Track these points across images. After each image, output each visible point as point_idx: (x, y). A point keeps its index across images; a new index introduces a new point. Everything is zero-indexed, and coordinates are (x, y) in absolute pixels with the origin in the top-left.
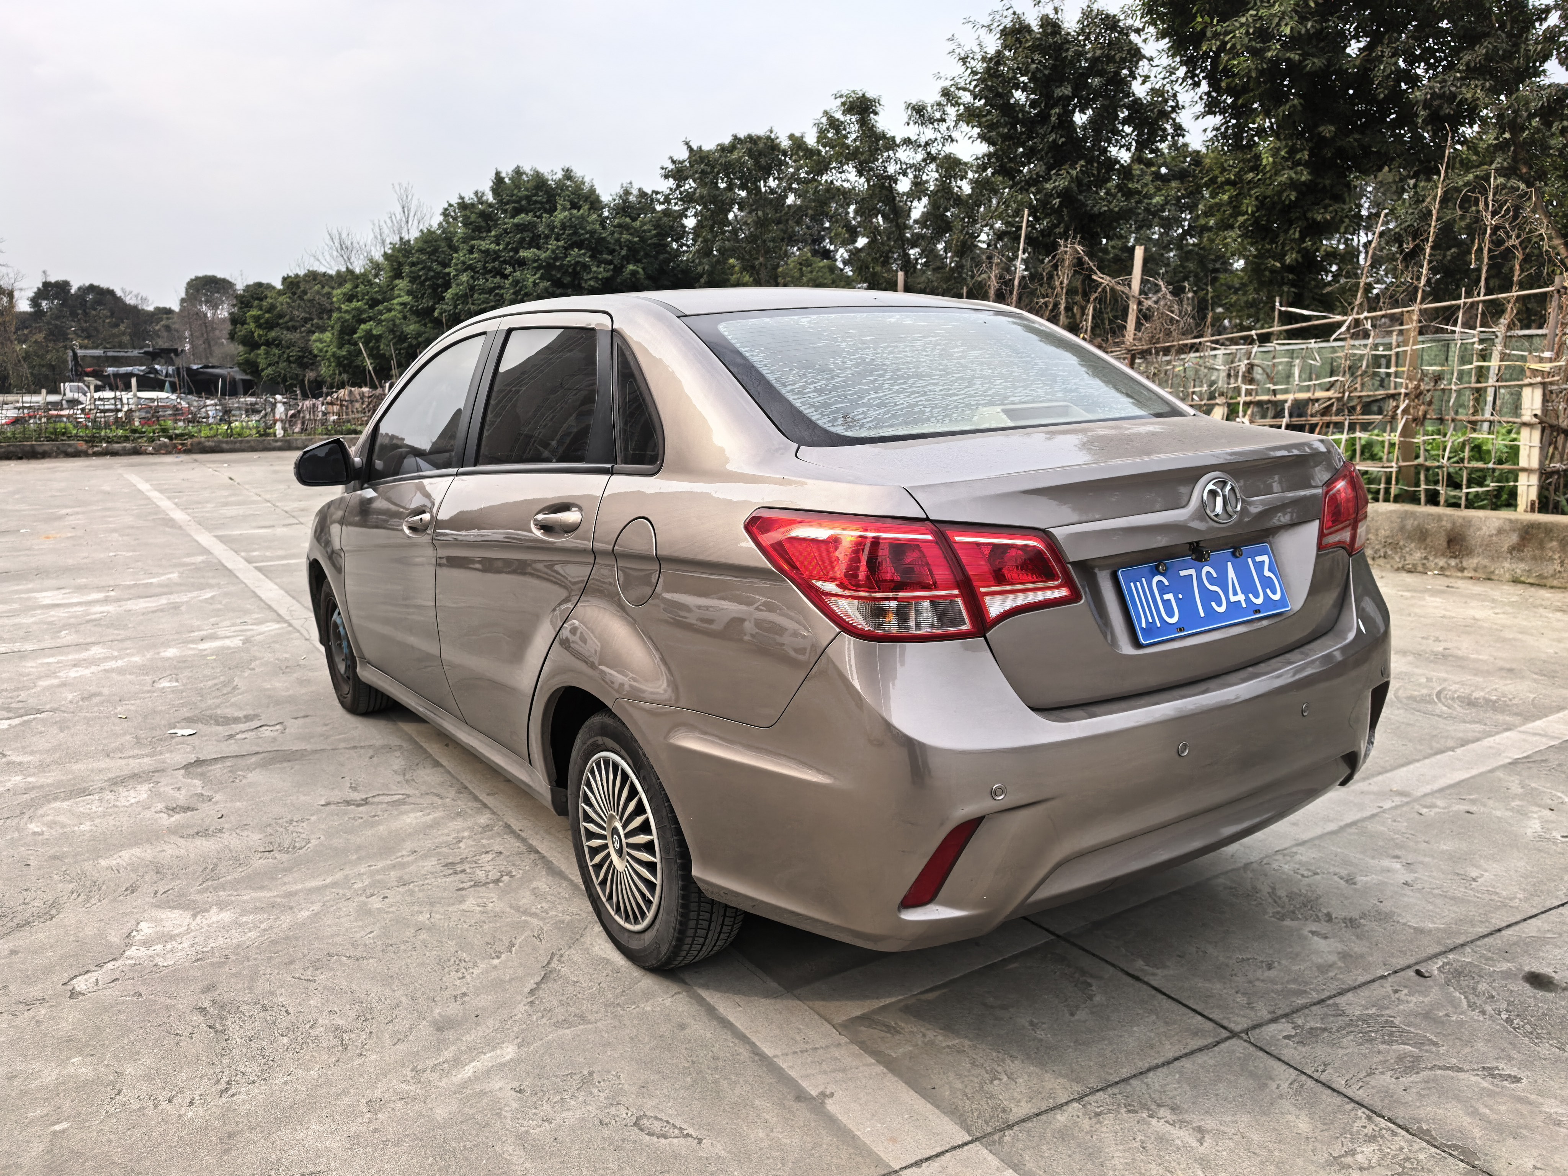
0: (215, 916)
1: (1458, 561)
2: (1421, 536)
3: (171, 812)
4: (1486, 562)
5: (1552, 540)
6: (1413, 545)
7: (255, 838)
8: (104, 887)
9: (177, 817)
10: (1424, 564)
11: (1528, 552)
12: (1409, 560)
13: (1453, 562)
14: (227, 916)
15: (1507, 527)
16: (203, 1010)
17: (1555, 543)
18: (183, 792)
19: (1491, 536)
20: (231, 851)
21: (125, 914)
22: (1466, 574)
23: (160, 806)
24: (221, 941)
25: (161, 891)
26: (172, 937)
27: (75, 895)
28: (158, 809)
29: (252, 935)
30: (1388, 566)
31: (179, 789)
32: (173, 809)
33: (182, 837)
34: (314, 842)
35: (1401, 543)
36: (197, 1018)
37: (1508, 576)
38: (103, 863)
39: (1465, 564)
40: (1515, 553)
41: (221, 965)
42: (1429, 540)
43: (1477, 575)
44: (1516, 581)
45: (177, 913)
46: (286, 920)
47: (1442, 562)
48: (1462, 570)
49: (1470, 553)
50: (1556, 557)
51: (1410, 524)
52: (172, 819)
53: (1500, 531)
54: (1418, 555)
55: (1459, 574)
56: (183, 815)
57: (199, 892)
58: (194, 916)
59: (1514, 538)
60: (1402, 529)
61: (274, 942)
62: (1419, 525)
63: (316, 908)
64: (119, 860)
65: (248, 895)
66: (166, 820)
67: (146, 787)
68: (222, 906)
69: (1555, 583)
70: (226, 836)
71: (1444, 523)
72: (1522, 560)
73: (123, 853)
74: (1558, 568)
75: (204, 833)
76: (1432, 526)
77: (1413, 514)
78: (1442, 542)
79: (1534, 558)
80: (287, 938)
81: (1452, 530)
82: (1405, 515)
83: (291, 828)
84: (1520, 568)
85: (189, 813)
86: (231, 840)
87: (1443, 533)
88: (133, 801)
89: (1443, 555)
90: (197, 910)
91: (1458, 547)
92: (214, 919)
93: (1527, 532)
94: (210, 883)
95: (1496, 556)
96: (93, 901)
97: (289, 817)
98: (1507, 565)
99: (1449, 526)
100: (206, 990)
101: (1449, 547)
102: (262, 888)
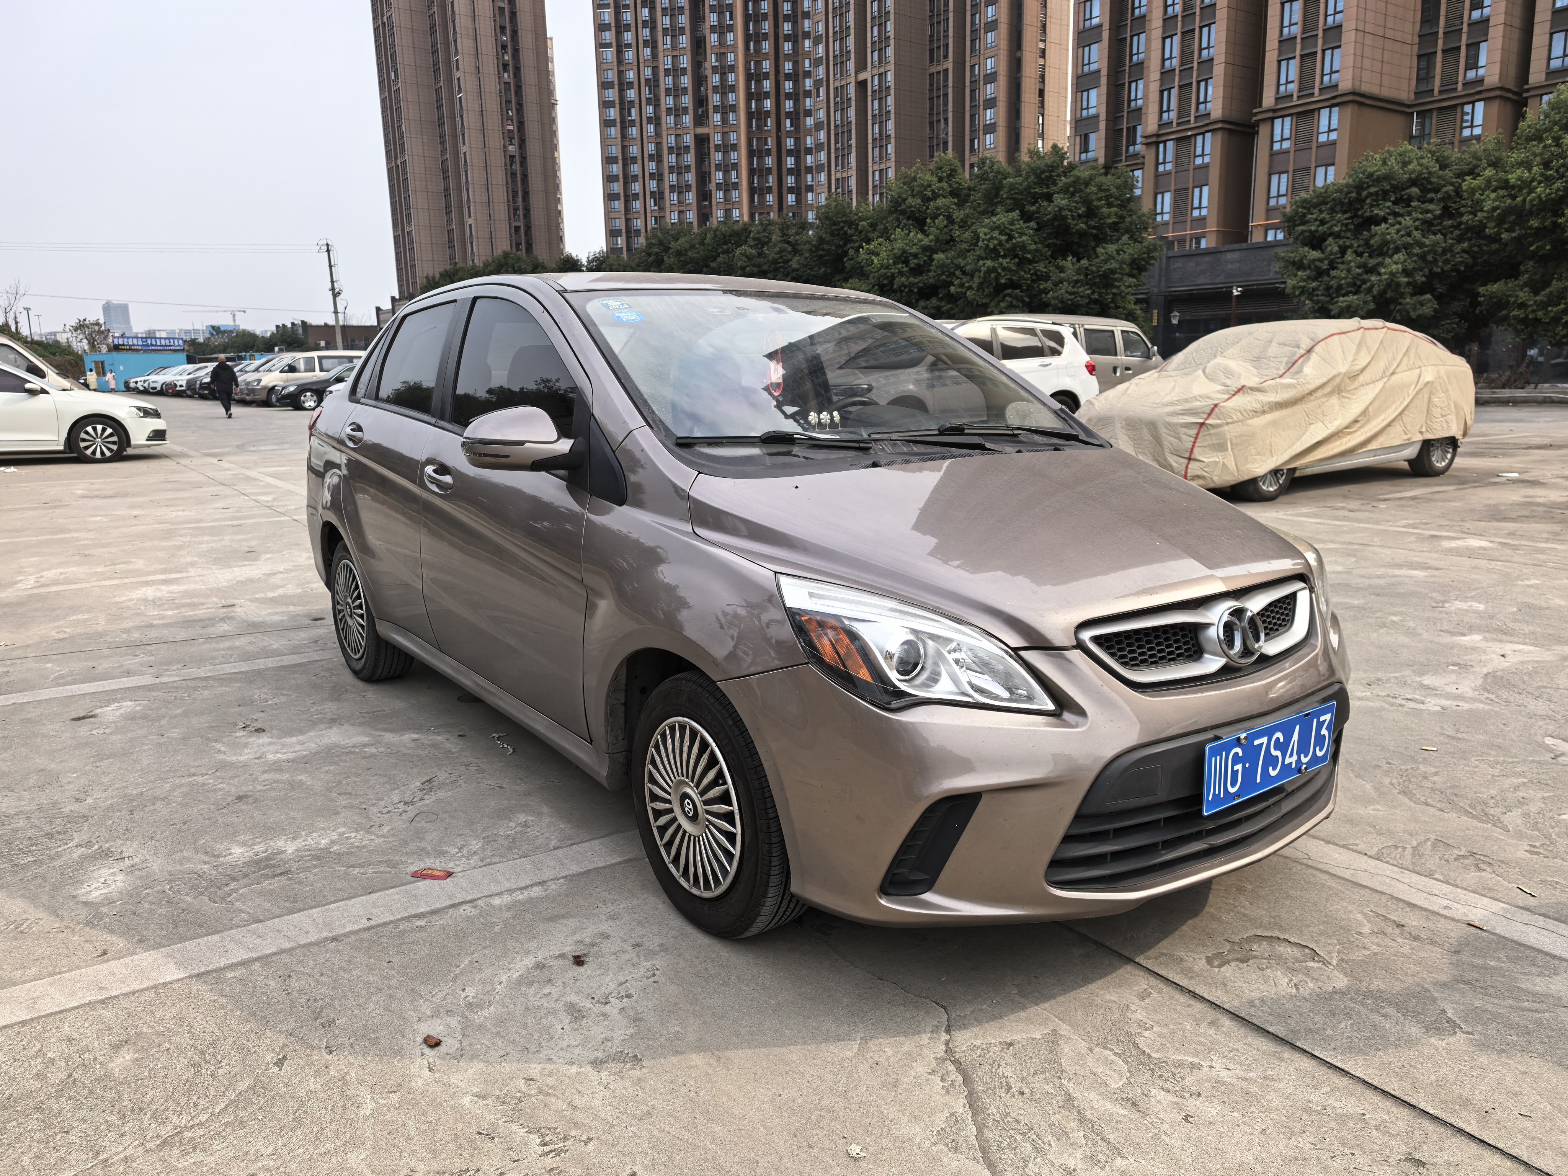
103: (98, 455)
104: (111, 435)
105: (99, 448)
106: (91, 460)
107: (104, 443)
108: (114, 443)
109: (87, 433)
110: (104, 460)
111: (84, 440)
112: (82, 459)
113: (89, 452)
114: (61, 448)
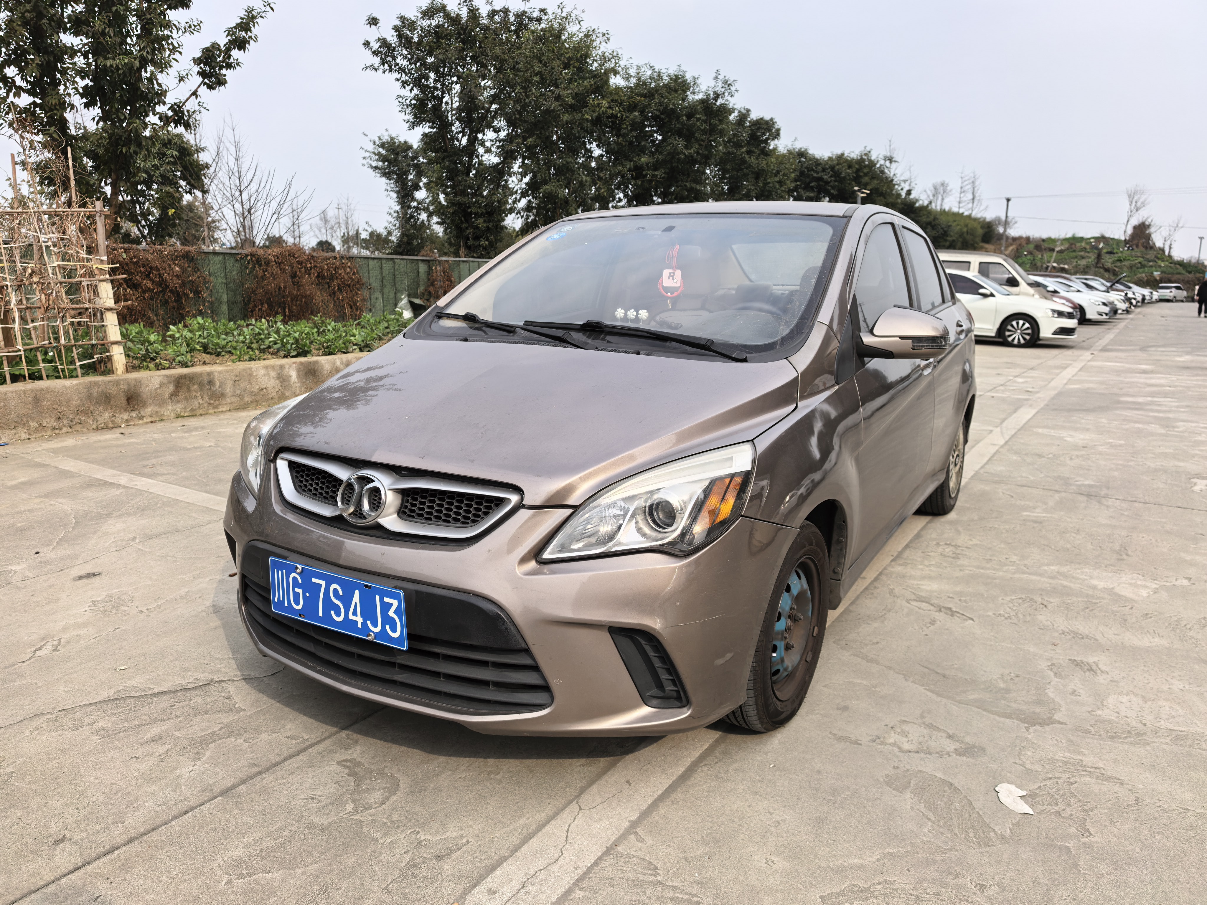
0: (1101, 584)
1: (137, 412)
2: (106, 399)
3: (1094, 668)
4: (156, 408)
5: (194, 384)
6: (101, 408)
7: (1043, 618)
8: (1167, 624)
9: (1091, 660)
10: (112, 421)
11: (181, 396)
12: (101, 420)
13: (134, 414)
14: (1095, 582)
15: (165, 381)
16: (1127, 555)
17: (196, 386)
18: (1071, 687)
19: (156, 389)
20: (1067, 615)
21: (1156, 603)
22: (145, 420)
23: (1101, 679)
24: (1105, 574)
25: (1127, 608)
26: (1130, 584)
27: (1188, 627)
28: (1105, 676)
29: (1086, 570)
30: (85, 430)
31: (1074, 692)
32: (1091, 669)
33: (1097, 640)
34: (1009, 598)
35: (92, 408)
36: (1130, 553)
37: (172, 415)
38: (1164, 642)
39: (143, 413)
40: (173, 398)
41: (1111, 565)
42: (112, 401)
43: (153, 419)
44: (178, 417)
45: (1123, 593)
46: (1064, 569)
47: (125, 416)
48: (142, 418)
49: (144, 405)
50: (198, 395)
51: (95, 391)
52: (1095, 659)
53: (162, 385)
54: (107, 415)
55: (141, 422)
56: (1085, 660)
57: (1103, 598)
58: (1113, 588)
59: (171, 388)
60: (90, 396)
61: (1079, 564)
62: (102, 391)
63: (1046, 568)
64: (1152, 640)
65: (1075, 586)
66: (1101, 660)
67: (1105, 713)
68: (1095, 588)
69: (201, 412)
70: (1062, 627)
71: (122, 386)
72: (178, 402)
73: (1148, 644)
74: (201, 402)
75: (1076, 636)
76: (114, 390)
77: (96, 383)
78: (124, 401)
79: (186, 398)
80: (1071, 562)
81: (128, 390)
82: (91, 385)
83: (1012, 613)
84: (179, 408)
85: (1078, 659)
86: (1061, 623)
87: (122, 394)
88: (1125, 699)
89: (125, 410)
90: (1111, 592)
91: (135, 402)
92: (1102, 583)
93: (178, 383)
94: (1094, 601)
95: (162, 403)
96: (1175, 619)
97: (1006, 621)
98: (170, 407)
99: (126, 387)
100: (1122, 560)
101: (129, 404)
102: (1065, 587)
103: (1016, 342)
104: (1028, 328)
105: (1016, 337)
106: (1010, 345)
107: (1022, 334)
108: (1028, 334)
109: (1012, 326)
110: (1019, 346)
111: (1009, 331)
112: (1005, 343)
113: (1010, 339)
114: (993, 334)
